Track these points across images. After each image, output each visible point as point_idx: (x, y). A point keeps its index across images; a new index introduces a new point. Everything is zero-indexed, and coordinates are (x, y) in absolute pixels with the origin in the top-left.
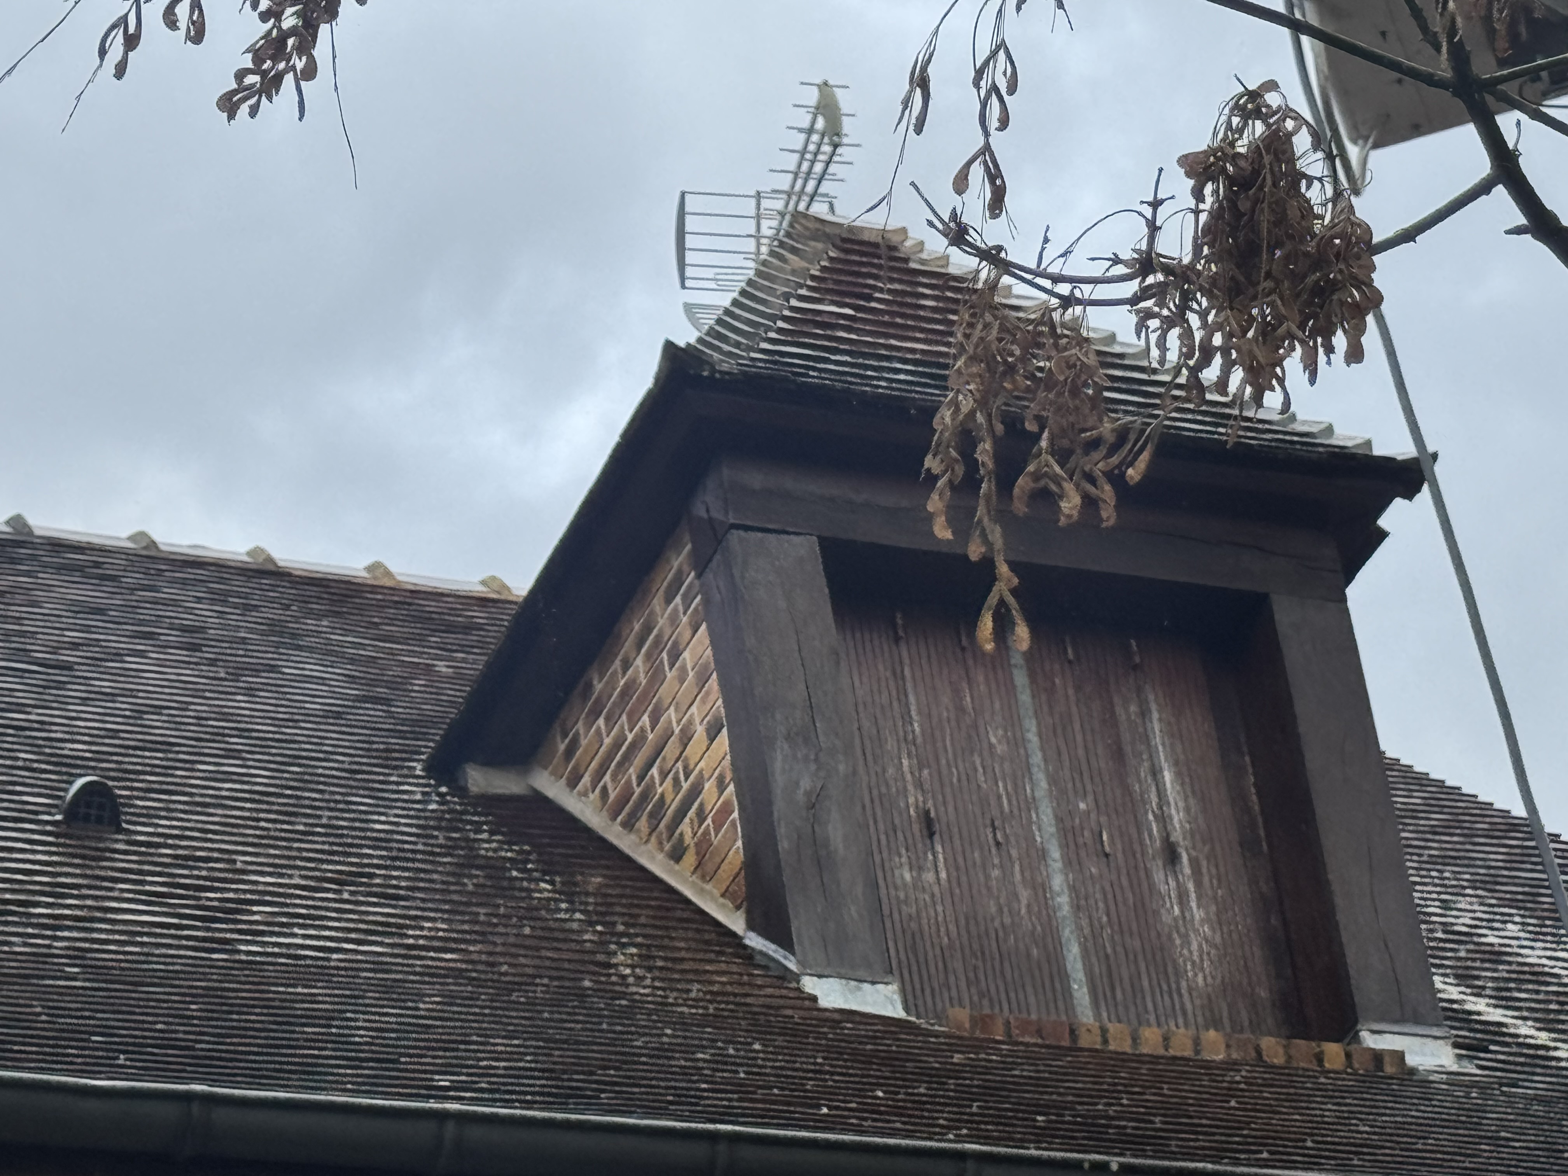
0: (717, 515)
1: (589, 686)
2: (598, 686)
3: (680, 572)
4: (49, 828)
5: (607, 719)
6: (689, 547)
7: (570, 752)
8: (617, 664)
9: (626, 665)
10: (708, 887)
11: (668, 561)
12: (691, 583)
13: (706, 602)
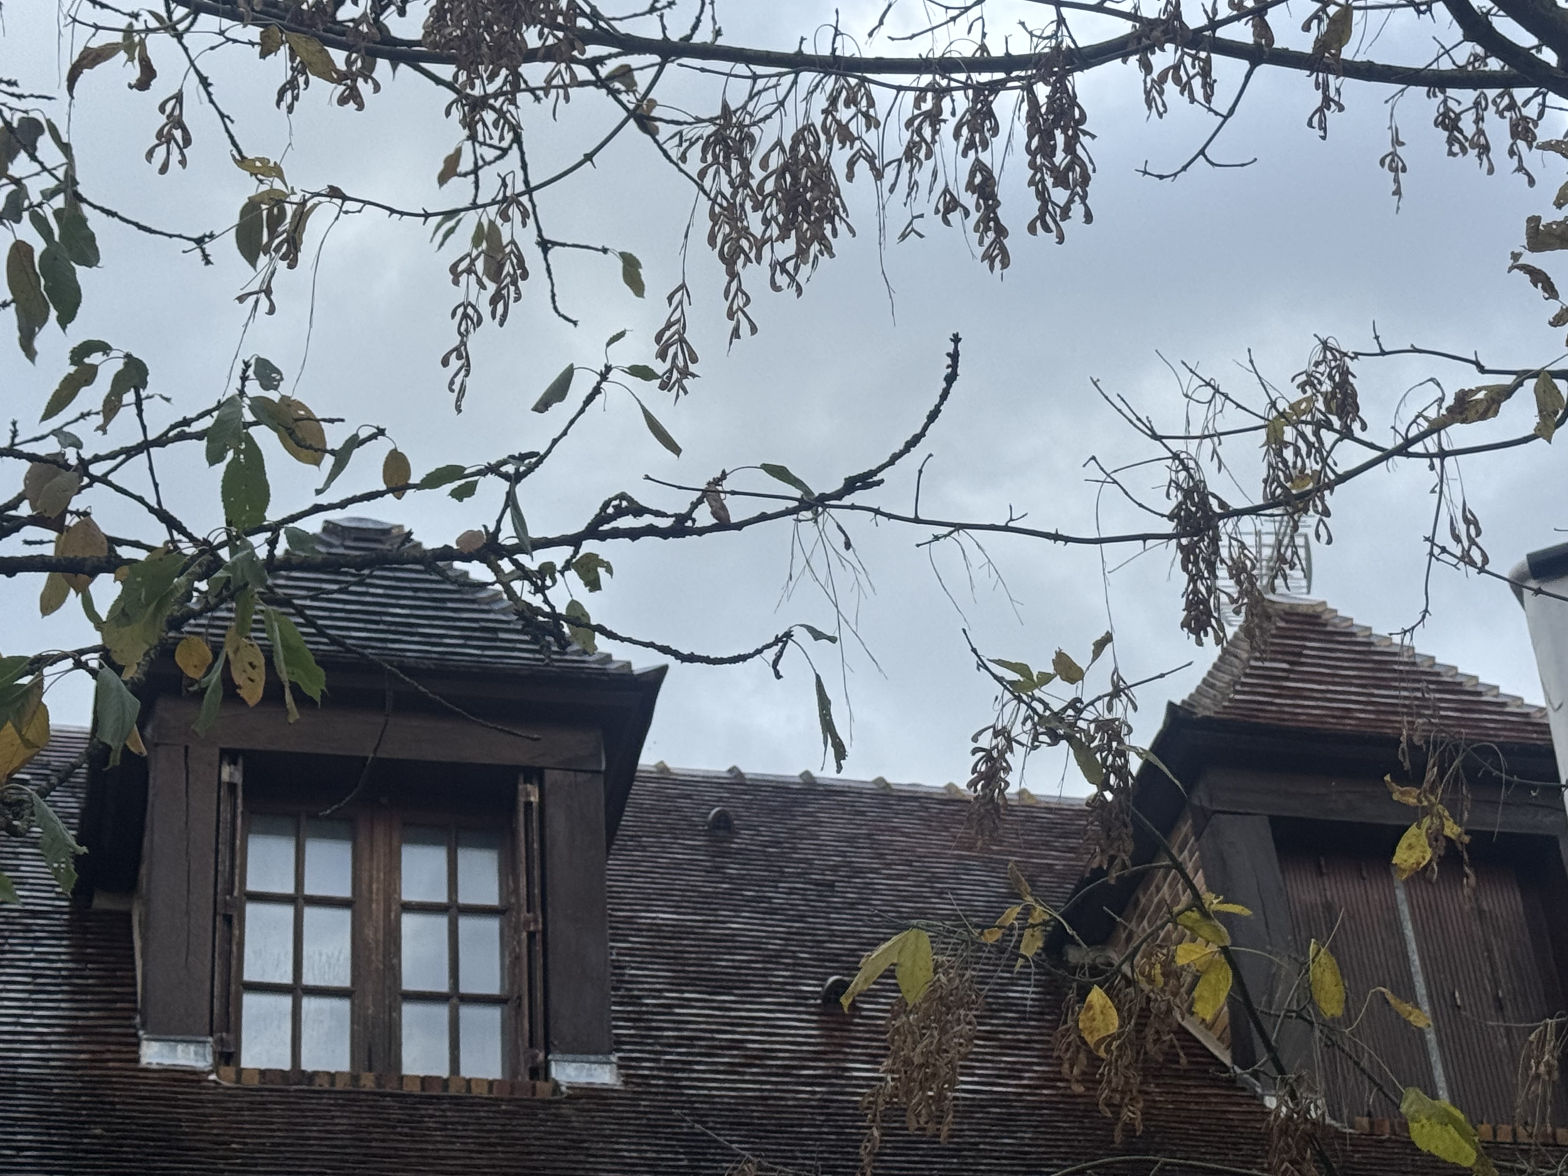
0: (1206, 804)
1: (1138, 900)
2: (1143, 901)
3: (1186, 835)
4: (813, 1010)
5: (1149, 922)
6: (1190, 822)
7: (1129, 939)
8: (1153, 888)
9: (1158, 889)
10: (1210, 1033)
11: (1179, 828)
12: (1193, 845)
13: (1201, 857)
